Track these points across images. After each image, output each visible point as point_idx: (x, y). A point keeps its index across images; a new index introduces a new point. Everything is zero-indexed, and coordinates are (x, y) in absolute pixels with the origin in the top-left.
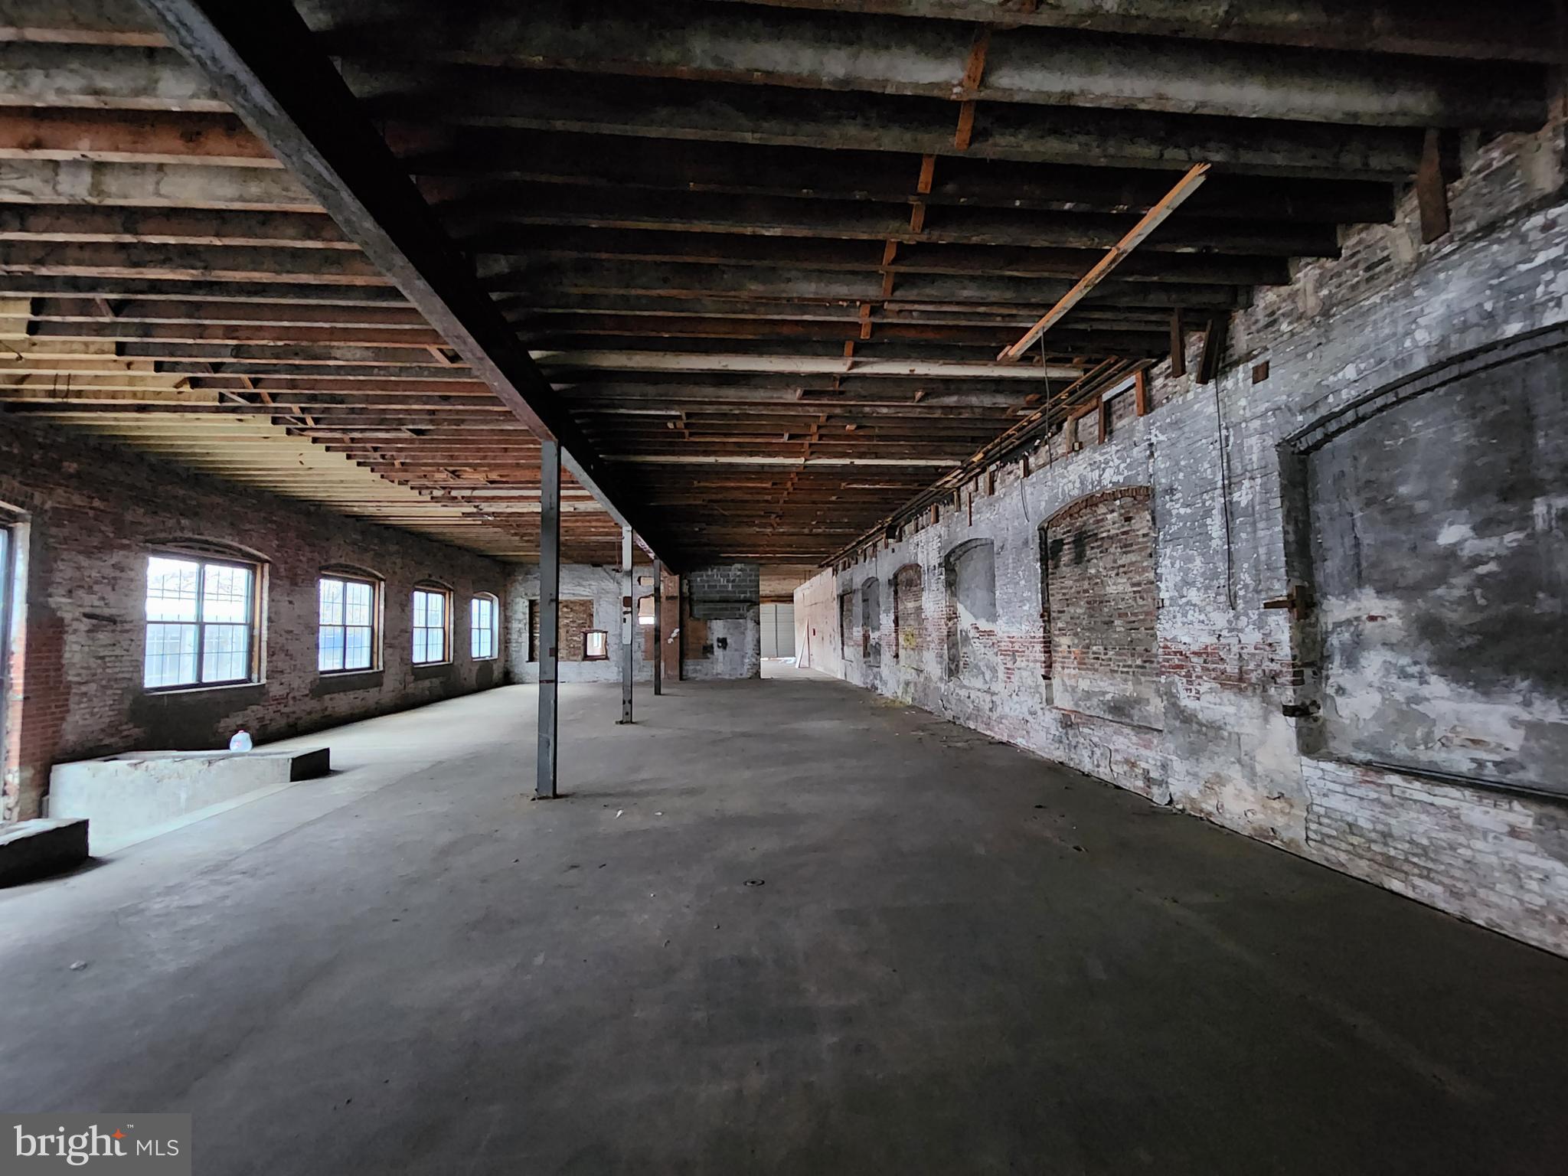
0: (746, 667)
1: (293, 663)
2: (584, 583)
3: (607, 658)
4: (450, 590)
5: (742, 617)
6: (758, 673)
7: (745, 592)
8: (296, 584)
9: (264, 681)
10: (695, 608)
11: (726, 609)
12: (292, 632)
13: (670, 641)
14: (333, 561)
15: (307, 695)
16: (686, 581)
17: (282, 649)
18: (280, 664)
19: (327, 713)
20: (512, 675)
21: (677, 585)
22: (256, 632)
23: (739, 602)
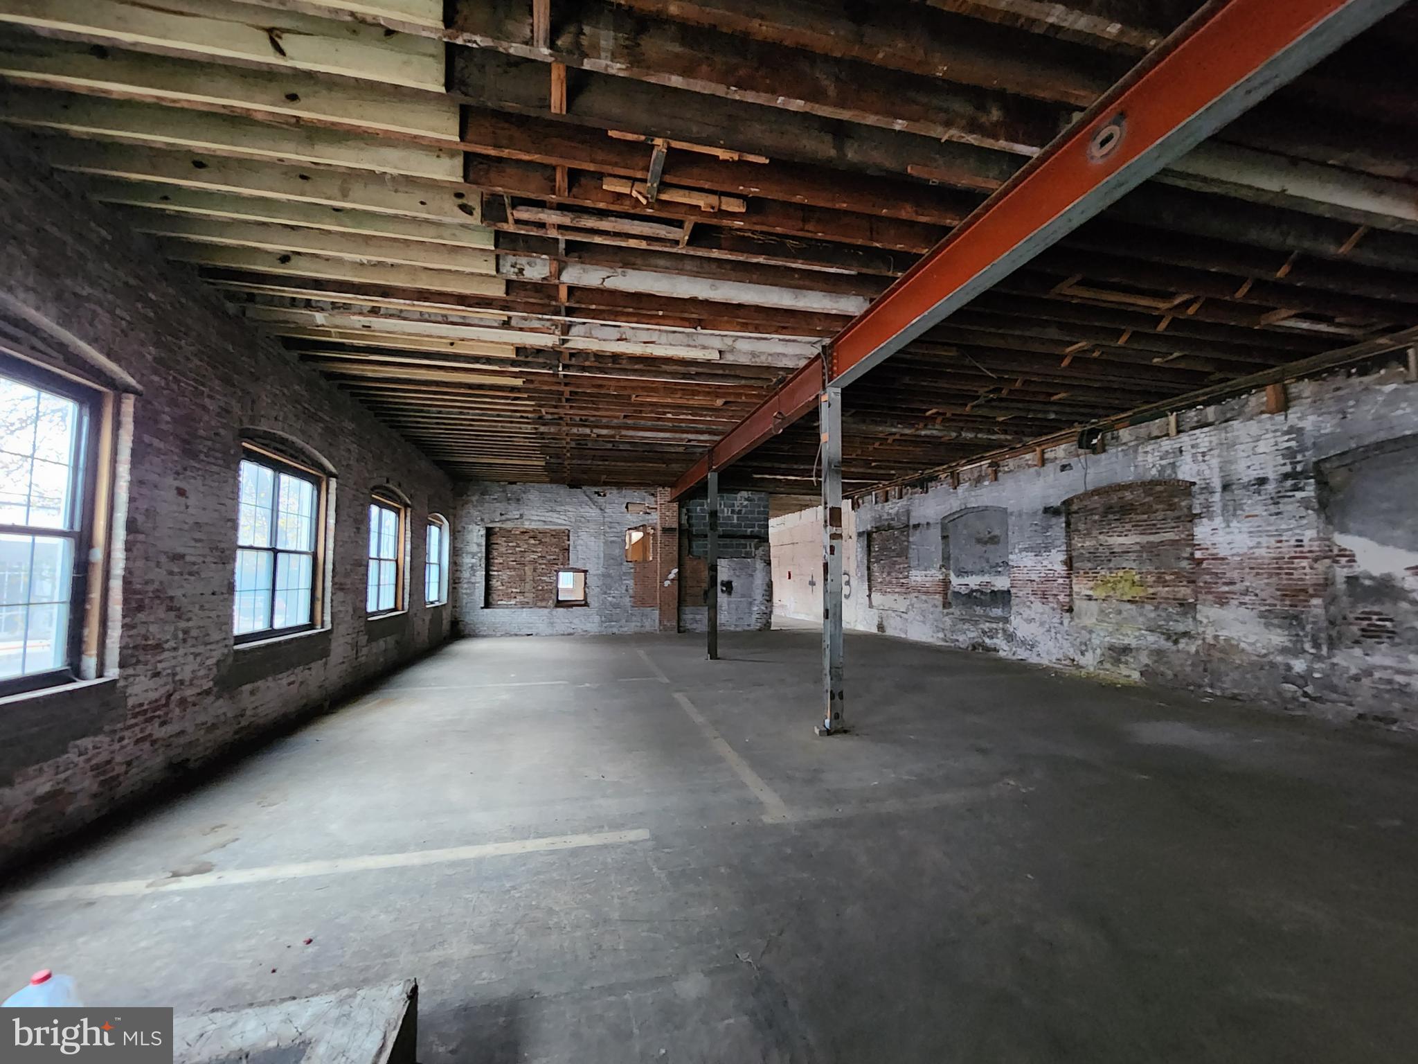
0: (755, 616)
1: (183, 624)
2: (558, 509)
3: (586, 604)
4: (406, 506)
5: (748, 555)
6: (768, 624)
7: (753, 526)
8: (194, 455)
9: (113, 672)
10: (694, 544)
11: (731, 546)
12: (182, 557)
13: (667, 583)
14: (263, 427)
15: (207, 692)
16: (684, 510)
17: (158, 595)
18: (153, 628)
19: (244, 723)
20: (461, 626)
21: (676, 514)
22: (98, 555)
23: (745, 537)
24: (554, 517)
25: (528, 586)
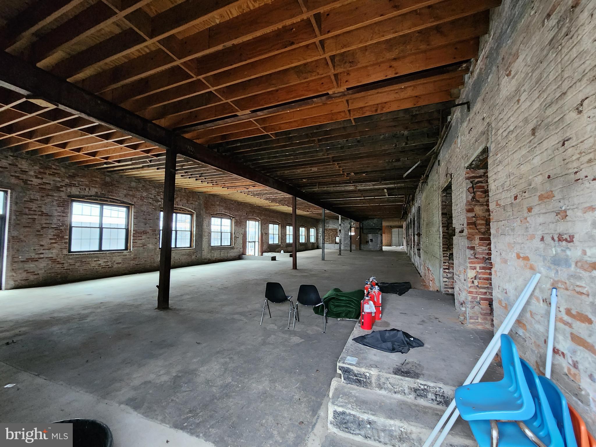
0: (378, 247)
2: (335, 224)
4: (306, 227)
5: (377, 233)
6: (382, 250)
7: (378, 226)
10: (363, 231)
11: (373, 231)
13: (357, 239)
20: (318, 247)
21: (359, 225)
23: (376, 229)
24: (334, 226)
25: (330, 240)
